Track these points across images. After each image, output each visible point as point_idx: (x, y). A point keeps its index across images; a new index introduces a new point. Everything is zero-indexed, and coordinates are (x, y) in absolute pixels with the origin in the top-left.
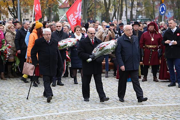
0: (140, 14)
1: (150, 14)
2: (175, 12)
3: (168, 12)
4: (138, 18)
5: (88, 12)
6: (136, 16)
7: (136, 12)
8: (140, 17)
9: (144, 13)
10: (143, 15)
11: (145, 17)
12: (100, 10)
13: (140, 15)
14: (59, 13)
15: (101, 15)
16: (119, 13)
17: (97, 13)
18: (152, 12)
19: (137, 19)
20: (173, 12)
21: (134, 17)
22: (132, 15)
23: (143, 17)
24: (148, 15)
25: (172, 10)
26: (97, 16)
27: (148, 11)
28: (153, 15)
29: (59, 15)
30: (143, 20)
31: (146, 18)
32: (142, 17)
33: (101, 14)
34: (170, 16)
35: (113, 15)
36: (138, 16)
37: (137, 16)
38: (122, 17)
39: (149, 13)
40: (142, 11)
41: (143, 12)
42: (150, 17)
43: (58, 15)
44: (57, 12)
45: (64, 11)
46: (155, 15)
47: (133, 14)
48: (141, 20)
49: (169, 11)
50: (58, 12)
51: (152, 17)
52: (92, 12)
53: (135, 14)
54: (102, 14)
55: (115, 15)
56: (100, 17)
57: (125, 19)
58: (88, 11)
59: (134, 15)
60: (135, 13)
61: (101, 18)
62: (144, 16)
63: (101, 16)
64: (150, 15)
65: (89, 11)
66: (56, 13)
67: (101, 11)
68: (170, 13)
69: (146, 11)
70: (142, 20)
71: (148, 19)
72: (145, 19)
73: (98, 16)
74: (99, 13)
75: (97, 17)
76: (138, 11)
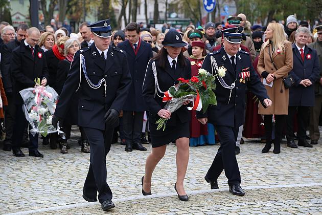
0: (174, 10)
1: (193, 10)
2: (239, 6)
3: (225, 6)
4: (169, 17)
5: (69, 7)
6: (166, 13)
7: (165, 5)
8: (173, 15)
9: (181, 8)
10: (179, 11)
11: (183, 15)
12: (94, 3)
13: (173, 12)
14: (10, 8)
15: (97, 13)
16: (132, 8)
17: (87, 9)
18: (195, 5)
19: (168, 19)
20: (235, 6)
21: (162, 16)
22: (157, 12)
23: (179, 16)
24: (189, 11)
25: (234, 3)
26: (89, 14)
27: (188, 4)
28: (198, 13)
29: (12, 13)
30: (179, 21)
31: (185, 17)
32: (177, 17)
33: (97, 11)
34: (228, 13)
35: (120, 11)
36: (170, 14)
37: (168, 15)
38: (138, 17)
39: (190, 8)
40: (177, 4)
41: (179, 6)
42: (192, 15)
43: (10, 13)
44: (7, 7)
45: (21, 5)
46: (202, 13)
47: (160, 10)
48: (176, 21)
49: (228, 3)
50: (8, 5)
51: (195, 16)
52: (79, 6)
53: (164, 10)
54: (99, 11)
55: (123, 13)
56: (95, 16)
57: (143, 20)
58: (70, 4)
59: (161, 12)
60: (164, 7)
61: (97, 17)
62: (182, 13)
63: (98, 15)
64: (192, 12)
65: (73, 5)
66: (5, 8)
67: (97, 4)
68: (227, 9)
69: (184, 3)
70: (178, 23)
71: (189, 19)
72: (183, 19)
73: (91, 13)
74: (94, 9)
75: (89, 17)
76: (169, 5)
